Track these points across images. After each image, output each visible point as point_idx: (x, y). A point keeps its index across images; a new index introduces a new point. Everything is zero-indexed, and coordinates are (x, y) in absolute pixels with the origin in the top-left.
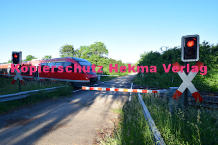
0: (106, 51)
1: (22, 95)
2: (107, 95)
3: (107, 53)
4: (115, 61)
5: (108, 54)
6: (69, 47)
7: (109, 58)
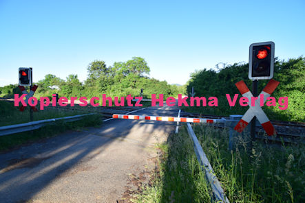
0: (147, 70)
1: (33, 125)
2: (145, 125)
3: (149, 71)
4: (158, 81)
5: (150, 73)
6: (100, 64)
7: (151, 78)
